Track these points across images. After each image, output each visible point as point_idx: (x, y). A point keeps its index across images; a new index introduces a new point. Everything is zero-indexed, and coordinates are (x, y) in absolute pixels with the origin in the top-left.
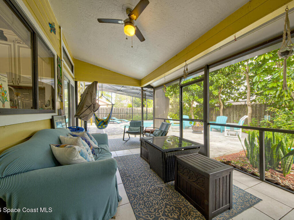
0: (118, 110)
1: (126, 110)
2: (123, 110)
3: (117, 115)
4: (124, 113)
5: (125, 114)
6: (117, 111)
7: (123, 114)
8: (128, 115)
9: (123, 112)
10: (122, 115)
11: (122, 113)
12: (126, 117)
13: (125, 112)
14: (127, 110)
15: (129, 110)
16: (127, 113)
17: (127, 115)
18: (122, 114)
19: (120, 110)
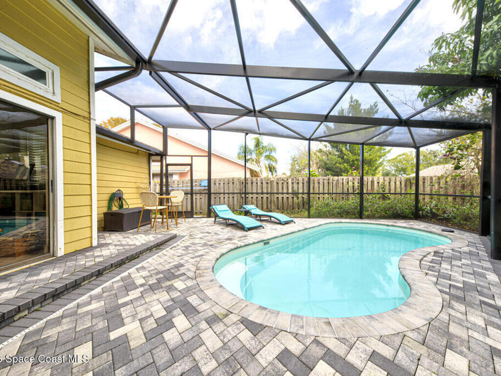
1: (293, 183)
2: (285, 184)
3: (267, 198)
4: (288, 193)
5: (290, 196)
6: (267, 187)
7: (285, 196)
8: (298, 198)
9: (285, 191)
10: (280, 198)
11: (283, 193)
12: (293, 202)
13: (290, 191)
14: (295, 186)
15: (301, 185)
16: (296, 194)
17: (295, 198)
18: (280, 196)
19: (275, 184)
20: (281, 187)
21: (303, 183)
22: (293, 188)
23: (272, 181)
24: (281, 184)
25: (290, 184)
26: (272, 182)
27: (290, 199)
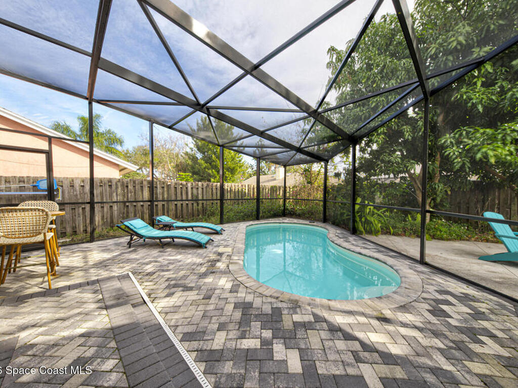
0: (165, 189)
1: (192, 188)
2: (184, 189)
3: (163, 205)
4: (187, 200)
5: (190, 203)
6: (163, 193)
7: (184, 203)
8: (198, 205)
9: (184, 198)
10: (179, 206)
11: (182, 200)
12: (193, 209)
13: (190, 197)
14: (195, 191)
15: (200, 190)
16: (195, 200)
17: (195, 205)
18: (179, 203)
19: (173, 190)
20: (180, 193)
21: (203, 189)
22: (192, 193)
23: (170, 185)
24: (180, 189)
25: (189, 189)
26: (168, 186)
27: (190, 205)
